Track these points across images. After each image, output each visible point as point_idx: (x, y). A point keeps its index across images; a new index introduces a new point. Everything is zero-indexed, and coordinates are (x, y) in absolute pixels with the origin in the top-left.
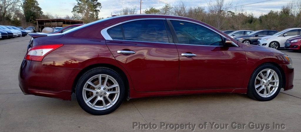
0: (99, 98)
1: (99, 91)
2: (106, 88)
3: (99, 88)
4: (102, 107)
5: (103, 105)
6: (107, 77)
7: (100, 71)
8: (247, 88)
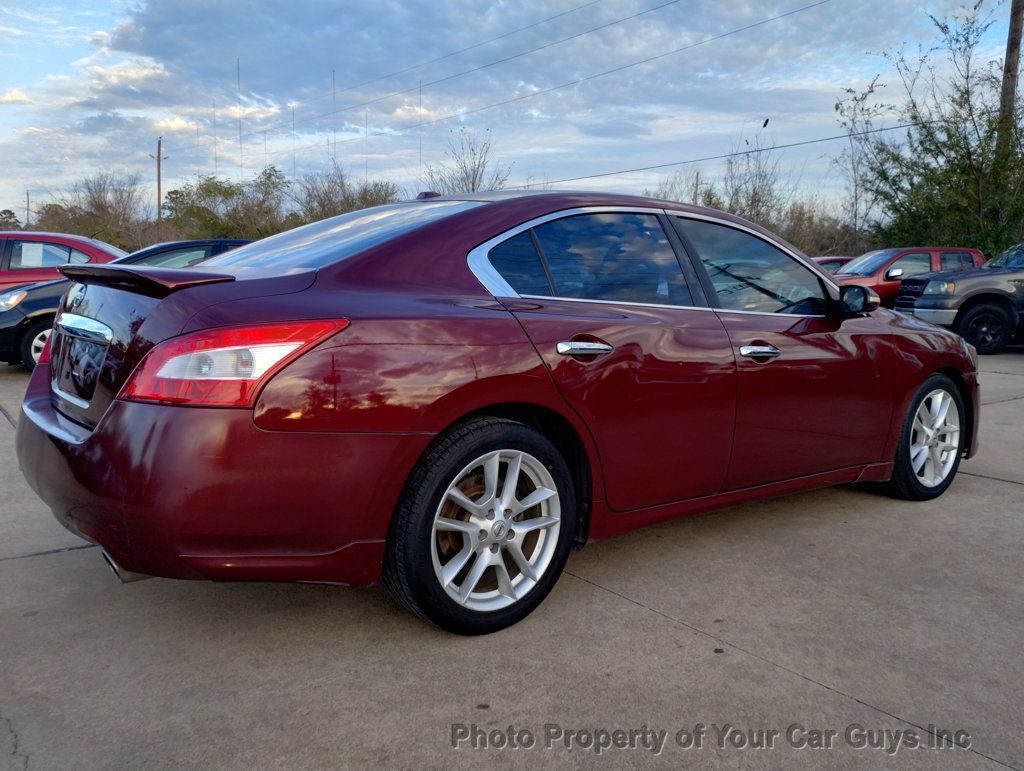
0: (488, 558)
1: (487, 524)
2: (514, 510)
3: (490, 513)
4: (494, 593)
5: (496, 587)
6: (521, 461)
7: (496, 433)
8: (893, 462)
